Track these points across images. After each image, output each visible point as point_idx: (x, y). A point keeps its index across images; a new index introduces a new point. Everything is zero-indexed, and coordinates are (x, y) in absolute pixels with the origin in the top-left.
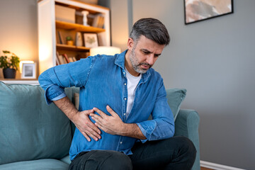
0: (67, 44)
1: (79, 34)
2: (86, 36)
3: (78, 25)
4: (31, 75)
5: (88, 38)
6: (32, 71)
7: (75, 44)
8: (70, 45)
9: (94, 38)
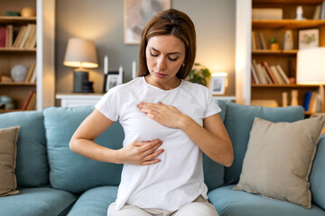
0: (269, 48)
1: (289, 33)
2: (302, 33)
3: (286, 21)
4: (219, 90)
5: (305, 36)
6: (220, 85)
7: (281, 47)
8: (274, 49)
9: (314, 36)
